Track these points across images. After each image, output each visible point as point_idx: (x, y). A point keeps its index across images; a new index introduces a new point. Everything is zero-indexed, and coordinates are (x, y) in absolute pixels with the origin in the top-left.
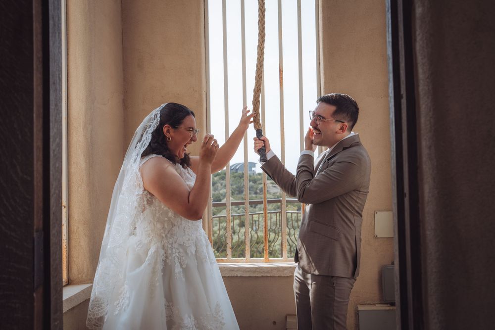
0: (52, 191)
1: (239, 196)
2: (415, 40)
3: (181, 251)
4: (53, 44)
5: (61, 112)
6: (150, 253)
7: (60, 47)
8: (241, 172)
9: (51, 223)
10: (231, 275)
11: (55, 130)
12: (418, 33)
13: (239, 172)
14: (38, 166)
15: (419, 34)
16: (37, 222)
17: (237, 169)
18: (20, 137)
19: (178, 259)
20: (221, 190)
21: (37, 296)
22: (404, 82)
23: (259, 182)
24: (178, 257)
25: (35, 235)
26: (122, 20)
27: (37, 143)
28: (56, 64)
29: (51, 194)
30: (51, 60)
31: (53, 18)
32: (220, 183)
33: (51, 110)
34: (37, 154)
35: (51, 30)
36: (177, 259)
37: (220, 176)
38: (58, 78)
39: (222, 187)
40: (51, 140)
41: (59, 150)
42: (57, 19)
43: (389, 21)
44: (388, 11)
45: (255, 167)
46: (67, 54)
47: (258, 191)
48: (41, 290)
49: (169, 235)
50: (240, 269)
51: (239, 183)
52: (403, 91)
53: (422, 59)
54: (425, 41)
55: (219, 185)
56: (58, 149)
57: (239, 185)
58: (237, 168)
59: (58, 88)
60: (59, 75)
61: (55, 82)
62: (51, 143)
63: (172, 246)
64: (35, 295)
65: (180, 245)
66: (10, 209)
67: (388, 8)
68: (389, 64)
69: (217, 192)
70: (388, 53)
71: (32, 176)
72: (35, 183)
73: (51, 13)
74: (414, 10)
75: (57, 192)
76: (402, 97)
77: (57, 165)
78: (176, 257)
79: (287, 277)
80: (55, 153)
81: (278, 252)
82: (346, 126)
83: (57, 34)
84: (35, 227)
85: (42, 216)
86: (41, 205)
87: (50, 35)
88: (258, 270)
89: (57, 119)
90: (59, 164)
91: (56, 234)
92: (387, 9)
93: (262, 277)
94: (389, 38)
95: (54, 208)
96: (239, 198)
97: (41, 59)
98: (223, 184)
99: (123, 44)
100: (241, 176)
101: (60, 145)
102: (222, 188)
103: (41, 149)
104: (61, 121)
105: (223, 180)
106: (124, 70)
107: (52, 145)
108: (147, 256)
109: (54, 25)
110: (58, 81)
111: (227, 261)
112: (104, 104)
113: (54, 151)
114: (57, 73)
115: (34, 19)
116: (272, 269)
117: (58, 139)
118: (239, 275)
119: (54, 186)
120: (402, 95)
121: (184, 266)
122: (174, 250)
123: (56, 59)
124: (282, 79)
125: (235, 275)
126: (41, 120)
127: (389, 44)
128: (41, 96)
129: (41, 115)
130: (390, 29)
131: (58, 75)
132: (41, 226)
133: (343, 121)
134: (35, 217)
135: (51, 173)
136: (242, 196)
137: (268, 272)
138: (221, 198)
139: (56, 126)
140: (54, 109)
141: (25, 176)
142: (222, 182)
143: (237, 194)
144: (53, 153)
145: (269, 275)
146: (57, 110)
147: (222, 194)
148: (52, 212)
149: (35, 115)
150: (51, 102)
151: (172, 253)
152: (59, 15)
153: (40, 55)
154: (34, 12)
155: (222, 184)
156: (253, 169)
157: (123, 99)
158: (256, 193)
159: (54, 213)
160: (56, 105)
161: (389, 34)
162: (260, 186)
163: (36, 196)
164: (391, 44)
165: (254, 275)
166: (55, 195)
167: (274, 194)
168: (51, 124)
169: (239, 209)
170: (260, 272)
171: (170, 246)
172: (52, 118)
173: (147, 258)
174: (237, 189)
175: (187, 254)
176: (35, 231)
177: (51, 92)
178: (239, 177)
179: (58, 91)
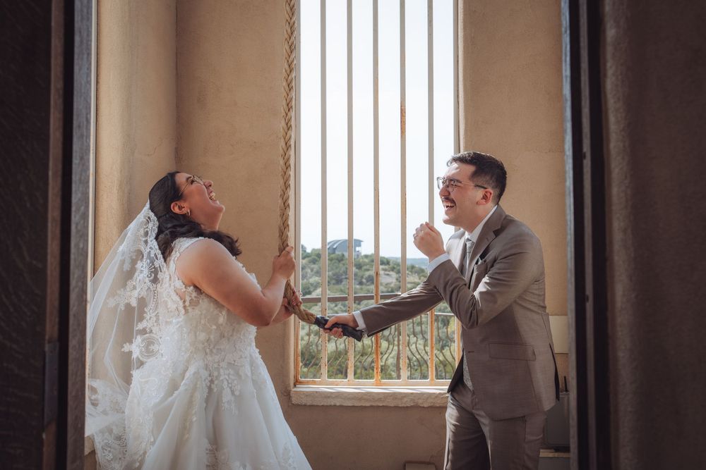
0: (73, 283)
1: (337, 287)
2: (605, 75)
3: (232, 372)
4: (80, 69)
5: (88, 168)
6: (187, 375)
7: (89, 75)
8: (340, 253)
9: (71, 329)
10: (325, 404)
11: (79, 195)
12: (609, 65)
13: (337, 253)
14: (53, 247)
15: (611, 67)
16: (51, 328)
17: (335, 249)
18: (28, 205)
19: (228, 383)
20: (310, 278)
21: (47, 437)
22: (589, 136)
23: (365, 267)
24: (228, 381)
25: (47, 348)
26: (177, 35)
27: (54, 213)
28: (82, 98)
29: (71, 288)
30: (75, 93)
31: (80, 32)
32: (309, 267)
33: (74, 166)
34: (53, 229)
35: (76, 50)
36: (226, 383)
37: (310, 258)
38: (84, 120)
39: (313, 273)
40: (73, 209)
41: (84, 223)
42: (85, 35)
43: (566, 47)
44: (566, 32)
45: (360, 246)
46: (97, 82)
47: (364, 280)
48: (53, 428)
49: (214, 351)
50: (339, 395)
51: (337, 268)
52: (586, 148)
53: (615, 102)
54: (620, 77)
55: (309, 271)
56: (82, 222)
57: (337, 271)
58: (335, 247)
59: (85, 134)
60: (87, 114)
61: (82, 125)
62: (73, 214)
63: (219, 365)
64: (44, 436)
65: (229, 363)
66: (12, 310)
67: (566, 28)
68: (565, 108)
69: (305, 280)
70: (564, 92)
71: (44, 260)
72: (49, 272)
73: (77, 25)
74: (604, 31)
75: (80, 284)
76: (585, 157)
77: (81, 246)
78: (225, 380)
79: (407, 407)
80: (79, 227)
81: (391, 367)
82: (491, 194)
83: (85, 56)
84: (47, 337)
85: (57, 320)
86: (57, 303)
87: (76, 56)
88: (365, 397)
89: (83, 178)
90: (84, 244)
91: (77, 347)
92: (563, 29)
93: (372, 406)
94: (566, 70)
95: (75, 308)
96: (337, 290)
97: (61, 92)
98: (315, 270)
99: (177, 69)
100: (341, 259)
101: (85, 216)
102: (313, 275)
103: (59, 223)
104: (88, 182)
105: (314, 263)
106: (177, 107)
107: (75, 217)
108: (183, 379)
109: (82, 42)
110: (85, 123)
111: (320, 383)
112: (148, 155)
113: (77, 224)
114: (84, 111)
115: (53, 34)
116: (387, 396)
117: (83, 208)
118: (338, 404)
119: (76, 276)
120: (585, 153)
121: (237, 393)
122: (222, 371)
123: (83, 91)
124: (405, 124)
125: (333, 404)
126: (59, 180)
127: (566, 80)
128: (60, 145)
129: (60, 173)
130: (568, 59)
131: (85, 115)
132: (56, 334)
133: (485, 186)
134: (48, 321)
135: (72, 257)
136: (341, 286)
137: (380, 400)
138: (312, 290)
139: (81, 189)
140: (79, 164)
141: (34, 262)
142: (313, 266)
143: (334, 284)
144: (76, 227)
145: (381, 405)
146: (83, 165)
147: (312, 284)
148: (72, 313)
149: (50, 173)
150: (74, 154)
151: (219, 375)
152: (88, 29)
153: (60, 85)
154: (53, 24)
155: (312, 270)
156: (357, 249)
157: (176, 148)
158: (361, 283)
159: (74, 315)
160: (82, 158)
161: (566, 65)
162: (367, 274)
163: (49, 291)
164: (569, 79)
165: (360, 405)
166: (77, 290)
167: (386, 284)
168: (74, 186)
169: (336, 306)
170: (367, 400)
171: (216, 366)
172: (75, 178)
173: (184, 381)
174: (334, 277)
175: (240, 376)
176: (46, 342)
177: (75, 140)
178: (337, 259)
179: (85, 138)
